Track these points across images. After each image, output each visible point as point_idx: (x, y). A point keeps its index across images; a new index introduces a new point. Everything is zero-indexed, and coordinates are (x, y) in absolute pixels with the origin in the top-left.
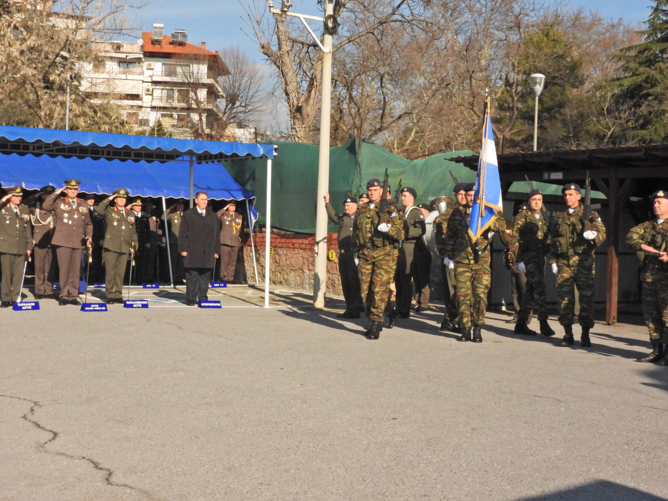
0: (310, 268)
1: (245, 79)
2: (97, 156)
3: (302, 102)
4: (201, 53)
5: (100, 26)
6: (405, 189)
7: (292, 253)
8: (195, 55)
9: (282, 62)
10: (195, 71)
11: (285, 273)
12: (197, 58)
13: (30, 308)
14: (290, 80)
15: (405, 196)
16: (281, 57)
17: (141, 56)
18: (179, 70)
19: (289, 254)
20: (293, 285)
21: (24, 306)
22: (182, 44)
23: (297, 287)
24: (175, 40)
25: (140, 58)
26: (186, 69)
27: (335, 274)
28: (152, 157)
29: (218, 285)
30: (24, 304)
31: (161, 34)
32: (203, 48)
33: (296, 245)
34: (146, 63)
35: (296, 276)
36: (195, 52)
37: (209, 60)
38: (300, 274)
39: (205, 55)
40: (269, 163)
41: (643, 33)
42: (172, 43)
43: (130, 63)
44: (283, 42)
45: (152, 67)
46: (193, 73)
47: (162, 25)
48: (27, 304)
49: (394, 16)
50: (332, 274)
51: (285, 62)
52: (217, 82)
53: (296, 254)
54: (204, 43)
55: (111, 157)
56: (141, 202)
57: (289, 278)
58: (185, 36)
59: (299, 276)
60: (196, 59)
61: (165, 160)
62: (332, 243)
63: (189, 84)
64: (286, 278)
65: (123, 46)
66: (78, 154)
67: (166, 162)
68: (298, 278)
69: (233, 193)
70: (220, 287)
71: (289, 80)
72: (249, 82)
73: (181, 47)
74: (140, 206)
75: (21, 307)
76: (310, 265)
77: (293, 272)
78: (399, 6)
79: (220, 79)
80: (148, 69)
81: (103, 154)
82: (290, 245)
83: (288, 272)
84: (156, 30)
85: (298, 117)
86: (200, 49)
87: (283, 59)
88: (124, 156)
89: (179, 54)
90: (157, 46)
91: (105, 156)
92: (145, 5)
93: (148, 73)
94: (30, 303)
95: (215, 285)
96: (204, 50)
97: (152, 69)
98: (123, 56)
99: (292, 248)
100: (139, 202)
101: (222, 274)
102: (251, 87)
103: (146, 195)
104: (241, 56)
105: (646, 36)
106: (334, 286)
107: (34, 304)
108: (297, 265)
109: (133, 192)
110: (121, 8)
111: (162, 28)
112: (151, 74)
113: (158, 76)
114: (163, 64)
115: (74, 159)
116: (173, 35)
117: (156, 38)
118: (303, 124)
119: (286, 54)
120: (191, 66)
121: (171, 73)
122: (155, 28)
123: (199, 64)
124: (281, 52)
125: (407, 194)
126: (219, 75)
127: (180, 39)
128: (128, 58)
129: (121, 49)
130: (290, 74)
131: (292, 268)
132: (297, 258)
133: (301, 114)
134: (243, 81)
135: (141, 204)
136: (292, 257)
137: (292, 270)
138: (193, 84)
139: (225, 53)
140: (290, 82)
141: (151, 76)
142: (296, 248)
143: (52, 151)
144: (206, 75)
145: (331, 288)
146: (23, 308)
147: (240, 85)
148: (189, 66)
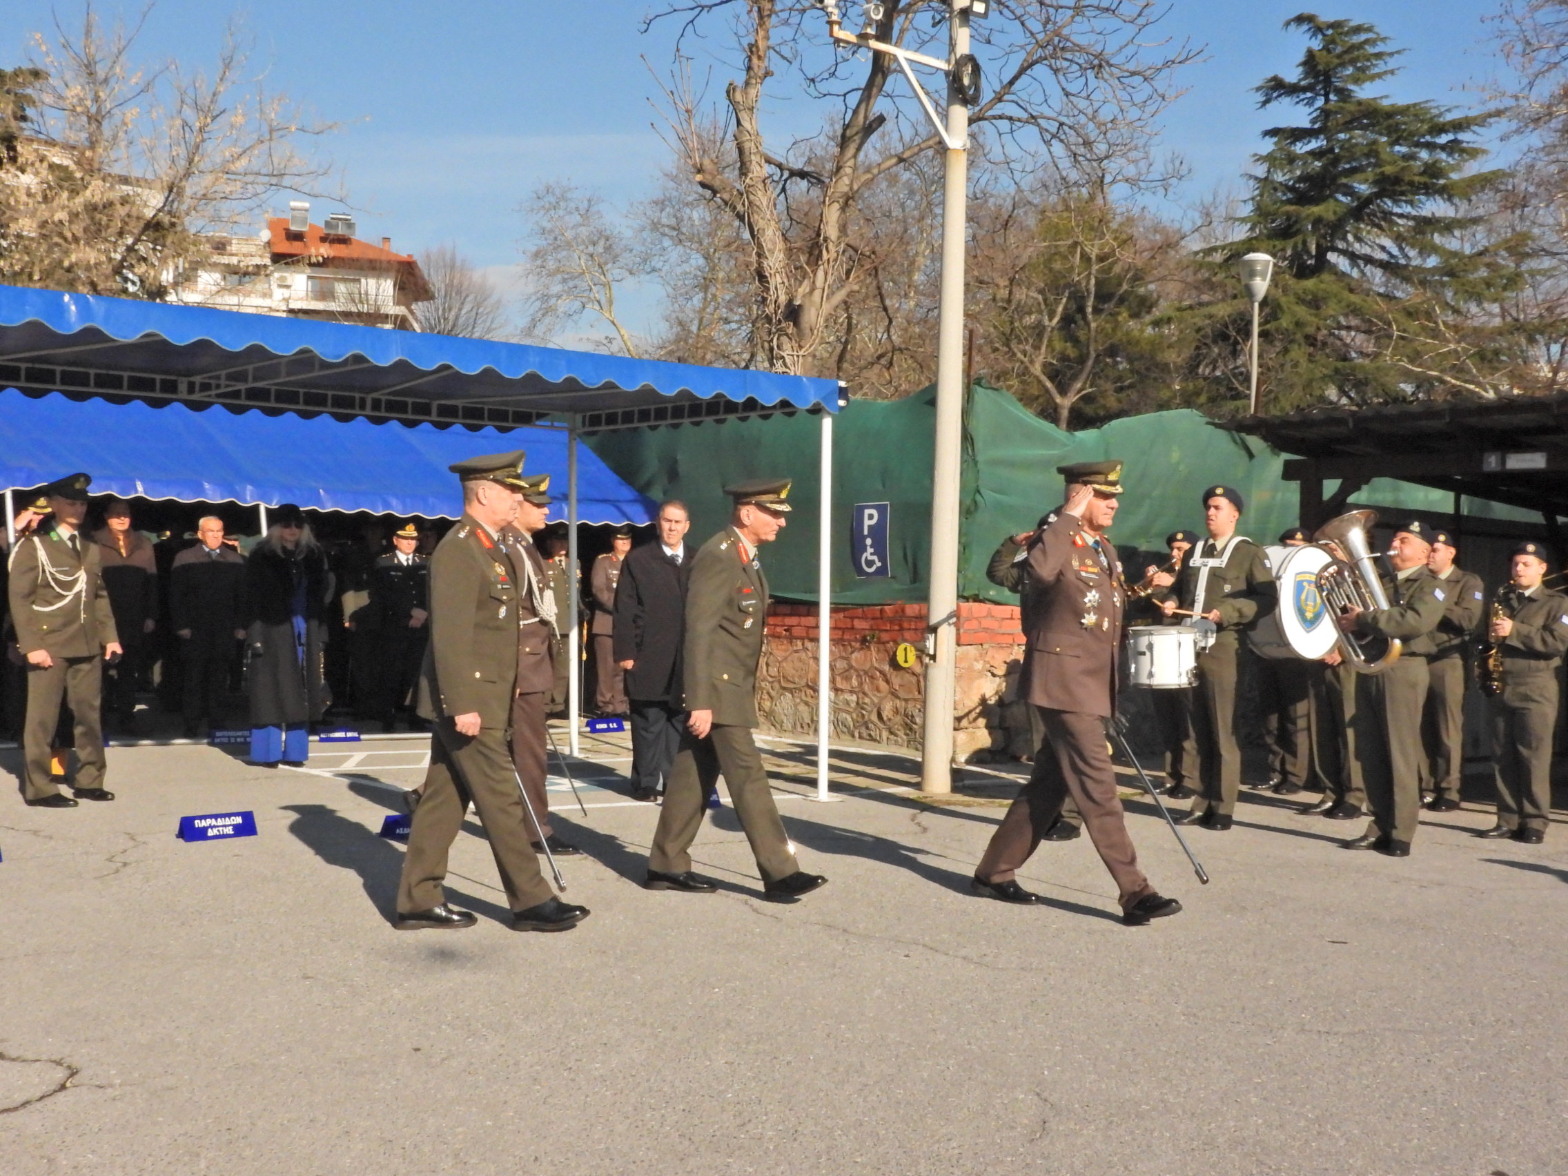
0: (839, 685)
1: (467, 307)
2: (349, 411)
3: (804, 296)
4: (384, 258)
5: (241, 164)
6: (1219, 491)
7: (786, 651)
8: (371, 261)
9: (750, 203)
10: (372, 291)
11: (766, 696)
12: (373, 266)
13: (230, 831)
14: (770, 246)
15: (1217, 508)
16: (747, 192)
17: (268, 261)
18: (341, 288)
19: (775, 652)
20: (788, 725)
21: (212, 827)
22: (343, 240)
23: (799, 729)
24: (332, 232)
25: (265, 266)
26: (353, 287)
27: (915, 700)
28: (481, 417)
29: (604, 726)
30: (213, 822)
31: (304, 221)
32: (386, 248)
33: (797, 631)
34: (276, 275)
35: (796, 705)
36: (372, 255)
37: (398, 271)
38: (809, 699)
39: (389, 262)
40: (827, 424)
41: (1243, 220)
42: (324, 239)
43: (246, 274)
44: (753, 157)
45: (288, 283)
46: (367, 294)
47: (307, 205)
48: (220, 822)
49: (1000, 105)
50: (906, 700)
51: (758, 203)
52: (412, 312)
53: (796, 651)
54: (387, 239)
55: (383, 414)
56: (417, 529)
57: (778, 709)
58: (350, 225)
59: (806, 703)
60: (374, 269)
61: (510, 424)
62: (906, 625)
63: (360, 315)
64: (767, 709)
65: (230, 244)
66: (301, 407)
67: (512, 429)
68: (802, 708)
69: (628, 509)
70: (608, 730)
71: (767, 245)
72: (474, 313)
73: (342, 246)
74: (412, 538)
75: (205, 829)
76: (838, 679)
77: (789, 695)
78: (1011, 83)
79: (418, 307)
80: (280, 286)
81: (363, 407)
82: (779, 629)
83: (773, 693)
84: (296, 213)
85: (790, 331)
86: (382, 250)
87: (752, 197)
88: (413, 413)
89: (342, 259)
90: (297, 244)
91: (368, 412)
92: (330, 127)
93: (278, 293)
94: (229, 815)
95: (599, 726)
96: (389, 253)
97: (288, 287)
98: (234, 260)
99: (786, 637)
100: (410, 530)
101: (599, 698)
102: (479, 321)
103: (432, 511)
104: (458, 263)
105: (1249, 225)
106: (911, 729)
107: (239, 820)
108: (800, 677)
109: (404, 505)
110: (281, 133)
111: (306, 210)
112: (287, 296)
113: (301, 299)
114: (309, 277)
115: (290, 417)
116: (327, 224)
117: (293, 228)
118: (801, 347)
119: (761, 186)
120: (363, 281)
121: (325, 293)
122: (293, 209)
123: (378, 277)
124: (748, 181)
125: (1223, 502)
126: (416, 300)
127: (341, 230)
128: (242, 264)
129: (228, 248)
130: (769, 233)
131: (783, 684)
132: (800, 660)
133: (797, 324)
134: (463, 312)
135: (415, 534)
136: (785, 659)
137: (784, 689)
138: (368, 314)
139: (428, 257)
140: (769, 250)
141: (287, 300)
142: (797, 638)
143: (236, 395)
144: (391, 299)
145: (901, 733)
146: (210, 833)
147: (457, 318)
148: (359, 281)
